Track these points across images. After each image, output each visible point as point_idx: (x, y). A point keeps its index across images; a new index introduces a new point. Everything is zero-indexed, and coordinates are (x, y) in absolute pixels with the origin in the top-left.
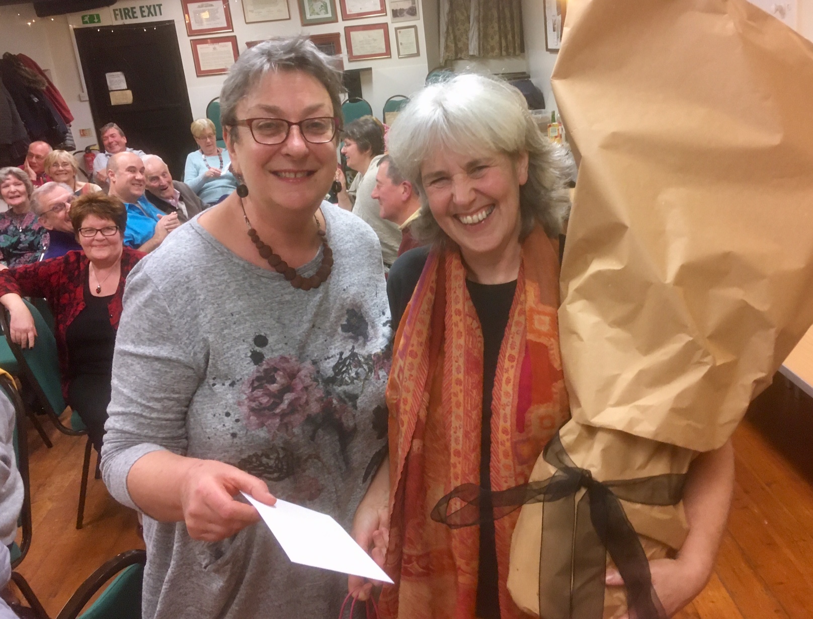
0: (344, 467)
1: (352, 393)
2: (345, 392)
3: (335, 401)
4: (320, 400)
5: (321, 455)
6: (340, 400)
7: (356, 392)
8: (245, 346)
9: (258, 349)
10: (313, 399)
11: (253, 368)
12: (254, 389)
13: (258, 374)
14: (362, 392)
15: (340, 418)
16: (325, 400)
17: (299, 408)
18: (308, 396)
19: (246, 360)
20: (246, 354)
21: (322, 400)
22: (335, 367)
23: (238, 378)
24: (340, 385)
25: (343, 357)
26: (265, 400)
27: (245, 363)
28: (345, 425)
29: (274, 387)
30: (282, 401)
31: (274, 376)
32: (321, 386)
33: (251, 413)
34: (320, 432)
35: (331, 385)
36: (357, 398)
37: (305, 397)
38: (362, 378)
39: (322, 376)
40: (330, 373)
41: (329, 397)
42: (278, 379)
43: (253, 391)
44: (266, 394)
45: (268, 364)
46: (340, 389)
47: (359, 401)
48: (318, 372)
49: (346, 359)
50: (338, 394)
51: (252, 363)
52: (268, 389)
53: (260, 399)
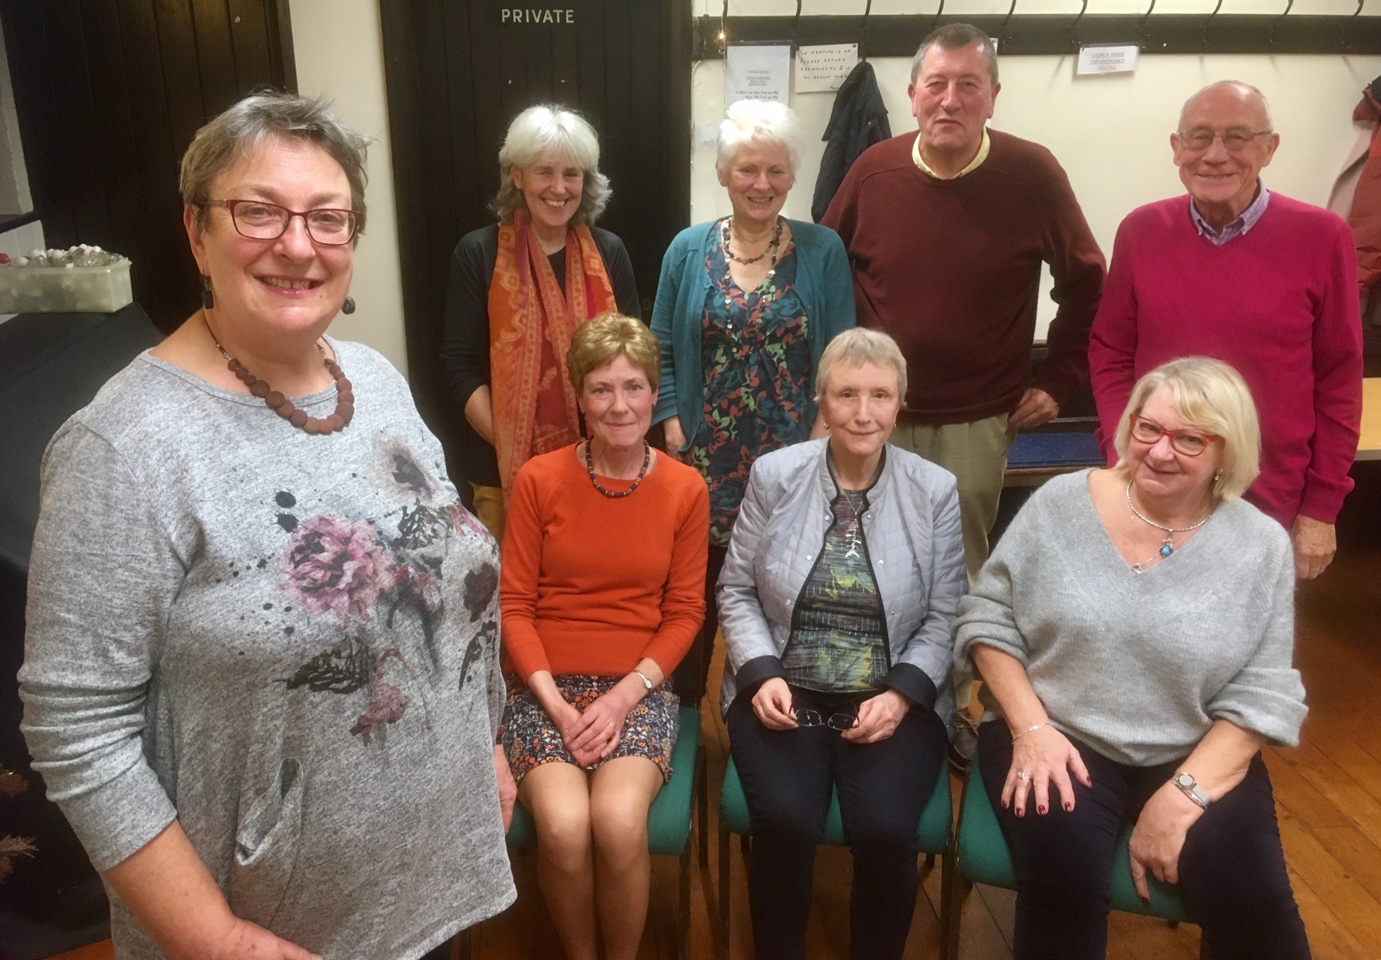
0: (431, 668)
1: (433, 556)
2: (422, 557)
3: (411, 570)
4: (391, 569)
5: (401, 650)
6: (418, 567)
7: (438, 554)
8: (267, 509)
9: (286, 511)
10: (381, 568)
11: (286, 537)
12: (297, 564)
13: (297, 544)
14: (447, 554)
15: (422, 592)
16: (398, 569)
17: (368, 581)
18: (375, 565)
19: (273, 529)
20: (271, 520)
21: (395, 569)
22: (401, 526)
23: (269, 554)
24: (415, 548)
25: (409, 512)
26: (319, 575)
27: (273, 533)
28: (429, 603)
29: (325, 557)
30: (343, 574)
31: (319, 542)
32: (389, 551)
33: (306, 595)
34: (398, 615)
35: (402, 548)
36: (441, 562)
37: (371, 565)
38: (443, 534)
39: (387, 538)
40: (397, 534)
41: (403, 564)
42: (327, 546)
43: (296, 567)
44: (318, 567)
45: (306, 528)
46: (415, 552)
47: (443, 566)
48: (380, 533)
49: (413, 514)
50: (414, 560)
51: (284, 531)
52: (318, 561)
53: (311, 574)
